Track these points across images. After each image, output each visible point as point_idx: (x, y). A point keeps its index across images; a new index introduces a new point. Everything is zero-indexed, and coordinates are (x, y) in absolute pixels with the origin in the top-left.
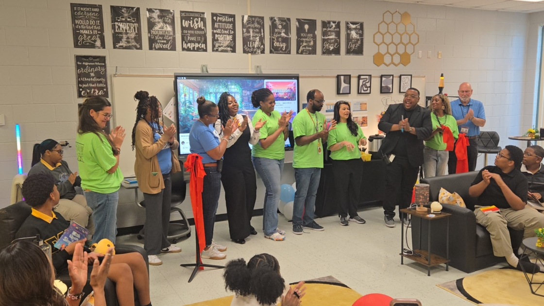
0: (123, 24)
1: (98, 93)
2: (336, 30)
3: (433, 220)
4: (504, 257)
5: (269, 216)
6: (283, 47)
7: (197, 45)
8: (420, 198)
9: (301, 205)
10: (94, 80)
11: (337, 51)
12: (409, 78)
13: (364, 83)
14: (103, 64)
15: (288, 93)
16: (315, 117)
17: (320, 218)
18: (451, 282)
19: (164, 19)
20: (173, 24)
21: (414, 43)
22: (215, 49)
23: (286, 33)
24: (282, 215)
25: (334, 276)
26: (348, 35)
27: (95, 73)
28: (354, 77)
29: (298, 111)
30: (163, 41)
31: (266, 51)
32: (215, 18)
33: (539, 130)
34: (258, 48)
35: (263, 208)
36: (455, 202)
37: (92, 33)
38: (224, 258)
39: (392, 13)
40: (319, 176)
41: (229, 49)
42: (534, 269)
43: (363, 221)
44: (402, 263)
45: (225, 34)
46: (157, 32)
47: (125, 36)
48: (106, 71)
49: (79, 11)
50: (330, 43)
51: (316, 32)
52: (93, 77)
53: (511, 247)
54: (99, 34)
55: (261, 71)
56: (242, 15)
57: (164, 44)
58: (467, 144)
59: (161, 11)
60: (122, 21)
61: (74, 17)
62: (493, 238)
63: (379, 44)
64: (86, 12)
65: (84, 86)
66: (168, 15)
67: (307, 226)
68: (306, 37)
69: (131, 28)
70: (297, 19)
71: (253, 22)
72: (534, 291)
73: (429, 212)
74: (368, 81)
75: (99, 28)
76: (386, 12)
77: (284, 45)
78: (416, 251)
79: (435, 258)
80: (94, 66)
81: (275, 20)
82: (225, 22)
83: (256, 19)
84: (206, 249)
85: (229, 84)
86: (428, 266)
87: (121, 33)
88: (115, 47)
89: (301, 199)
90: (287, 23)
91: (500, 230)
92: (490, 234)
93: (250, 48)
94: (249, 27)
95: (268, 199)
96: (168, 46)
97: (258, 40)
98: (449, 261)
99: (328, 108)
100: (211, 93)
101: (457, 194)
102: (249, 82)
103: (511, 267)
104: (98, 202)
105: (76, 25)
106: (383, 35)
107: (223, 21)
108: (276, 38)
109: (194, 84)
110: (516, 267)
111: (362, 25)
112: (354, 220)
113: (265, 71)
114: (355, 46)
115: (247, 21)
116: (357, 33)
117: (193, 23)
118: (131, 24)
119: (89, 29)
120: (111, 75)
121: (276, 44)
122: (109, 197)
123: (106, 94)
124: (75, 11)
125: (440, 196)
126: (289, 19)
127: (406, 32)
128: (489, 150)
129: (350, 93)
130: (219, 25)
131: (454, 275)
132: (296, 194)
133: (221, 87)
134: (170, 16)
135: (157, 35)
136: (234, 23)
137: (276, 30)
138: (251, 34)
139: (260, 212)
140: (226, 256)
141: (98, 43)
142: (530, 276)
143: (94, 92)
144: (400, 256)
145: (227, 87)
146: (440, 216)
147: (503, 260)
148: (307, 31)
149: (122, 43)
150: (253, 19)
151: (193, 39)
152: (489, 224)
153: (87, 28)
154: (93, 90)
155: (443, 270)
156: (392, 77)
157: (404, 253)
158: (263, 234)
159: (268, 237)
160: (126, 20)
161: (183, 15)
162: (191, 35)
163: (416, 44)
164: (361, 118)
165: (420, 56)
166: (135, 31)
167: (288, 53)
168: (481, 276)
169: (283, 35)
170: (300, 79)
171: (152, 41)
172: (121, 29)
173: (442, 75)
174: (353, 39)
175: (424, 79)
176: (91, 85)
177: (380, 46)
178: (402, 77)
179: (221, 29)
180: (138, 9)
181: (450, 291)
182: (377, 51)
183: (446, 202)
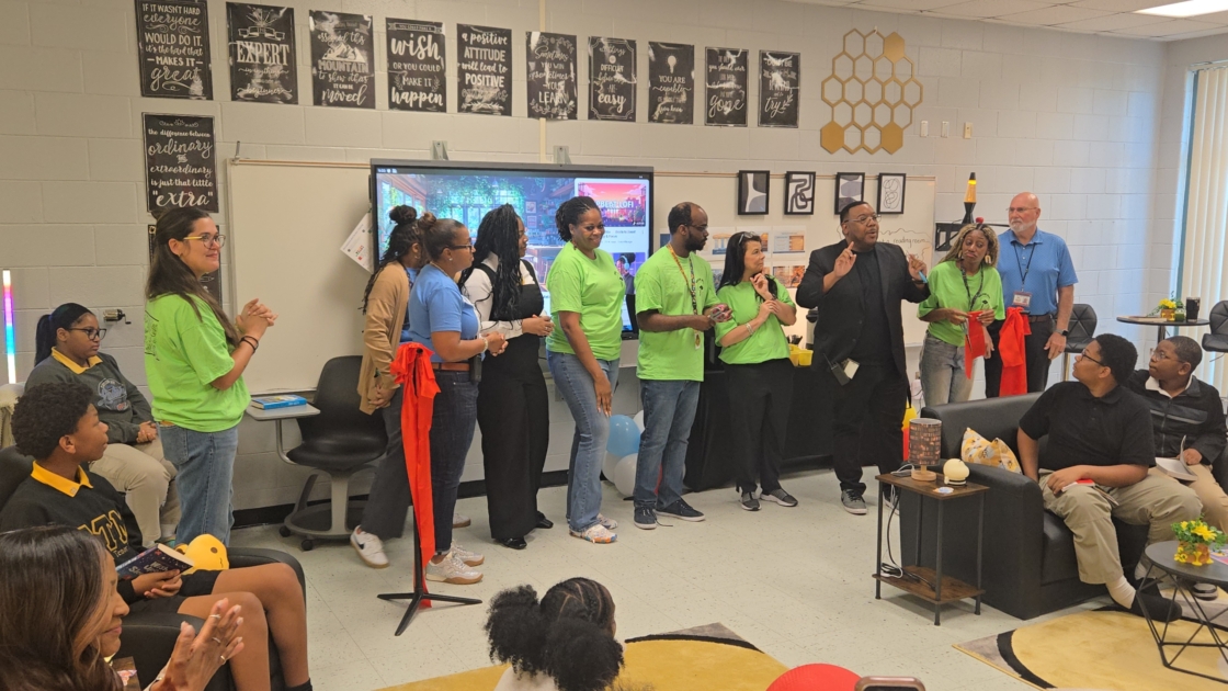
0: (254, 45)
1: (194, 202)
2: (737, 69)
3: (948, 500)
4: (1104, 585)
5: (580, 486)
6: (618, 105)
7: (423, 97)
8: (920, 451)
9: (655, 463)
10: (185, 170)
11: (739, 118)
12: (898, 182)
13: (799, 190)
14: (208, 135)
15: (627, 209)
16: (688, 265)
17: (696, 491)
18: (987, 639)
19: (349, 37)
20: (368, 47)
21: (911, 103)
22: (465, 106)
23: (626, 74)
24: (612, 484)
25: (725, 623)
26: (765, 82)
27: (188, 155)
28: (776, 176)
29: (651, 253)
30: (345, 87)
31: (579, 115)
32: (465, 36)
33: (1185, 304)
34: (563, 106)
35: (566, 467)
36: (997, 461)
37: (182, 63)
38: (477, 581)
39: (865, 34)
40: (696, 399)
41: (496, 107)
42: (1169, 613)
43: (791, 501)
44: (878, 597)
45: (487, 73)
46: (332, 65)
47: (258, 73)
48: (213, 150)
49: (153, 13)
50: (725, 99)
51: (693, 74)
52: (183, 165)
53: (1119, 563)
54: (199, 66)
55: (567, 159)
56: (527, 30)
57: (347, 92)
58: (1026, 331)
59: (343, 17)
60: (251, 39)
61: (142, 27)
62: (1079, 544)
63: (833, 102)
64: (171, 15)
65: (163, 183)
66: (358, 27)
67: (665, 510)
68: (671, 85)
69: (274, 54)
70: (650, 43)
71: (552, 48)
72: (1169, 661)
73: (939, 482)
74: (807, 186)
75: (199, 52)
76: (851, 32)
77: (621, 101)
78: (909, 568)
79: (952, 585)
80: (187, 140)
81: (601, 45)
82: (488, 46)
83: (559, 42)
84: (438, 558)
85: (496, 185)
86: (936, 603)
87: (250, 66)
88: (235, 98)
89: (654, 448)
90: (628, 53)
91: (1095, 526)
92: (1072, 534)
93: (543, 105)
94: (543, 59)
95: (580, 448)
96: (358, 97)
97: (562, 88)
98: (983, 591)
99: (716, 246)
100: (453, 206)
101: (1001, 442)
102: (541, 182)
103: (1118, 608)
104: (189, 450)
105: (145, 44)
106: (843, 83)
107: (484, 43)
108: (604, 84)
109: (416, 186)
110: (1129, 606)
111: (796, 59)
112: (771, 497)
113: (578, 160)
114: (781, 106)
115: (538, 45)
116: (785, 78)
117: (416, 45)
118: (273, 45)
119: (176, 55)
120: (225, 160)
121: (603, 98)
122: (216, 441)
123: (213, 206)
124: (143, 13)
125: (965, 445)
126: (633, 44)
127: (893, 78)
128: (1073, 345)
129: (767, 212)
130: (474, 52)
131: (992, 624)
132: (643, 436)
133: (476, 192)
134: (364, 29)
135: (332, 72)
136: (508, 49)
137: (604, 67)
138: (547, 74)
139: (558, 478)
140: (482, 576)
141: (197, 87)
142: (1160, 626)
143: (186, 198)
144: (875, 580)
145: (489, 192)
146: (964, 491)
147: (1101, 591)
148: (672, 71)
149: (252, 87)
150: (552, 40)
151: (414, 82)
152: (1070, 511)
153: (173, 52)
154: (182, 194)
155: (969, 612)
156: (861, 177)
157: (883, 574)
158: (567, 528)
159: (579, 534)
160: (262, 35)
161: (393, 27)
162: (411, 74)
163: (915, 105)
164: (791, 268)
165: (925, 132)
166: (282, 61)
167: (628, 120)
168: (1052, 627)
169: (619, 77)
170: (656, 179)
171: (320, 86)
172: (249, 55)
173: (972, 177)
174: (777, 92)
175: (931, 184)
176: (179, 183)
177: (835, 108)
178: (884, 178)
179: (479, 61)
180: (290, 12)
181: (983, 658)
182: (829, 120)
183: (977, 460)
